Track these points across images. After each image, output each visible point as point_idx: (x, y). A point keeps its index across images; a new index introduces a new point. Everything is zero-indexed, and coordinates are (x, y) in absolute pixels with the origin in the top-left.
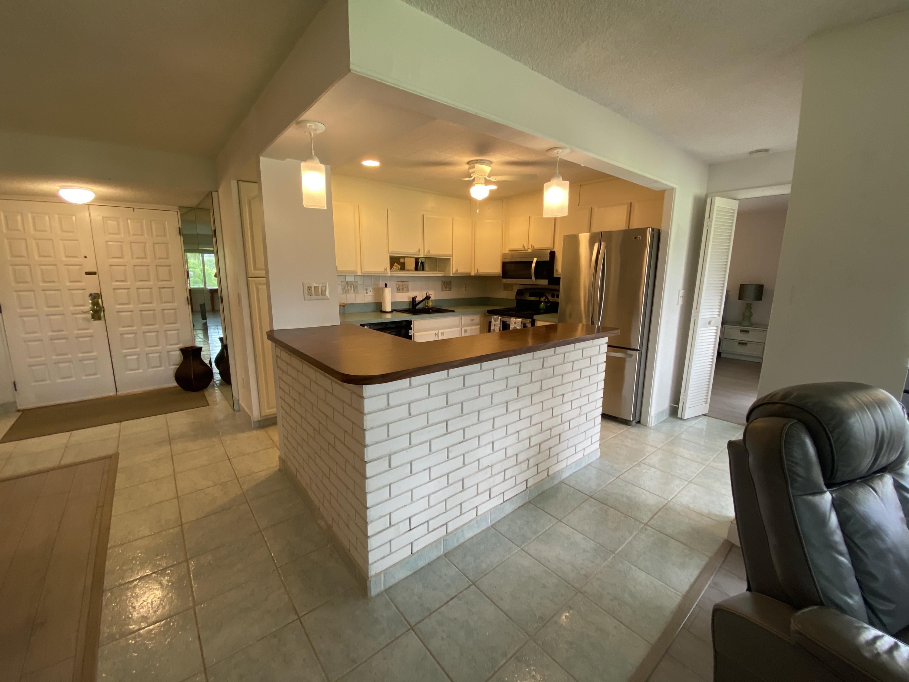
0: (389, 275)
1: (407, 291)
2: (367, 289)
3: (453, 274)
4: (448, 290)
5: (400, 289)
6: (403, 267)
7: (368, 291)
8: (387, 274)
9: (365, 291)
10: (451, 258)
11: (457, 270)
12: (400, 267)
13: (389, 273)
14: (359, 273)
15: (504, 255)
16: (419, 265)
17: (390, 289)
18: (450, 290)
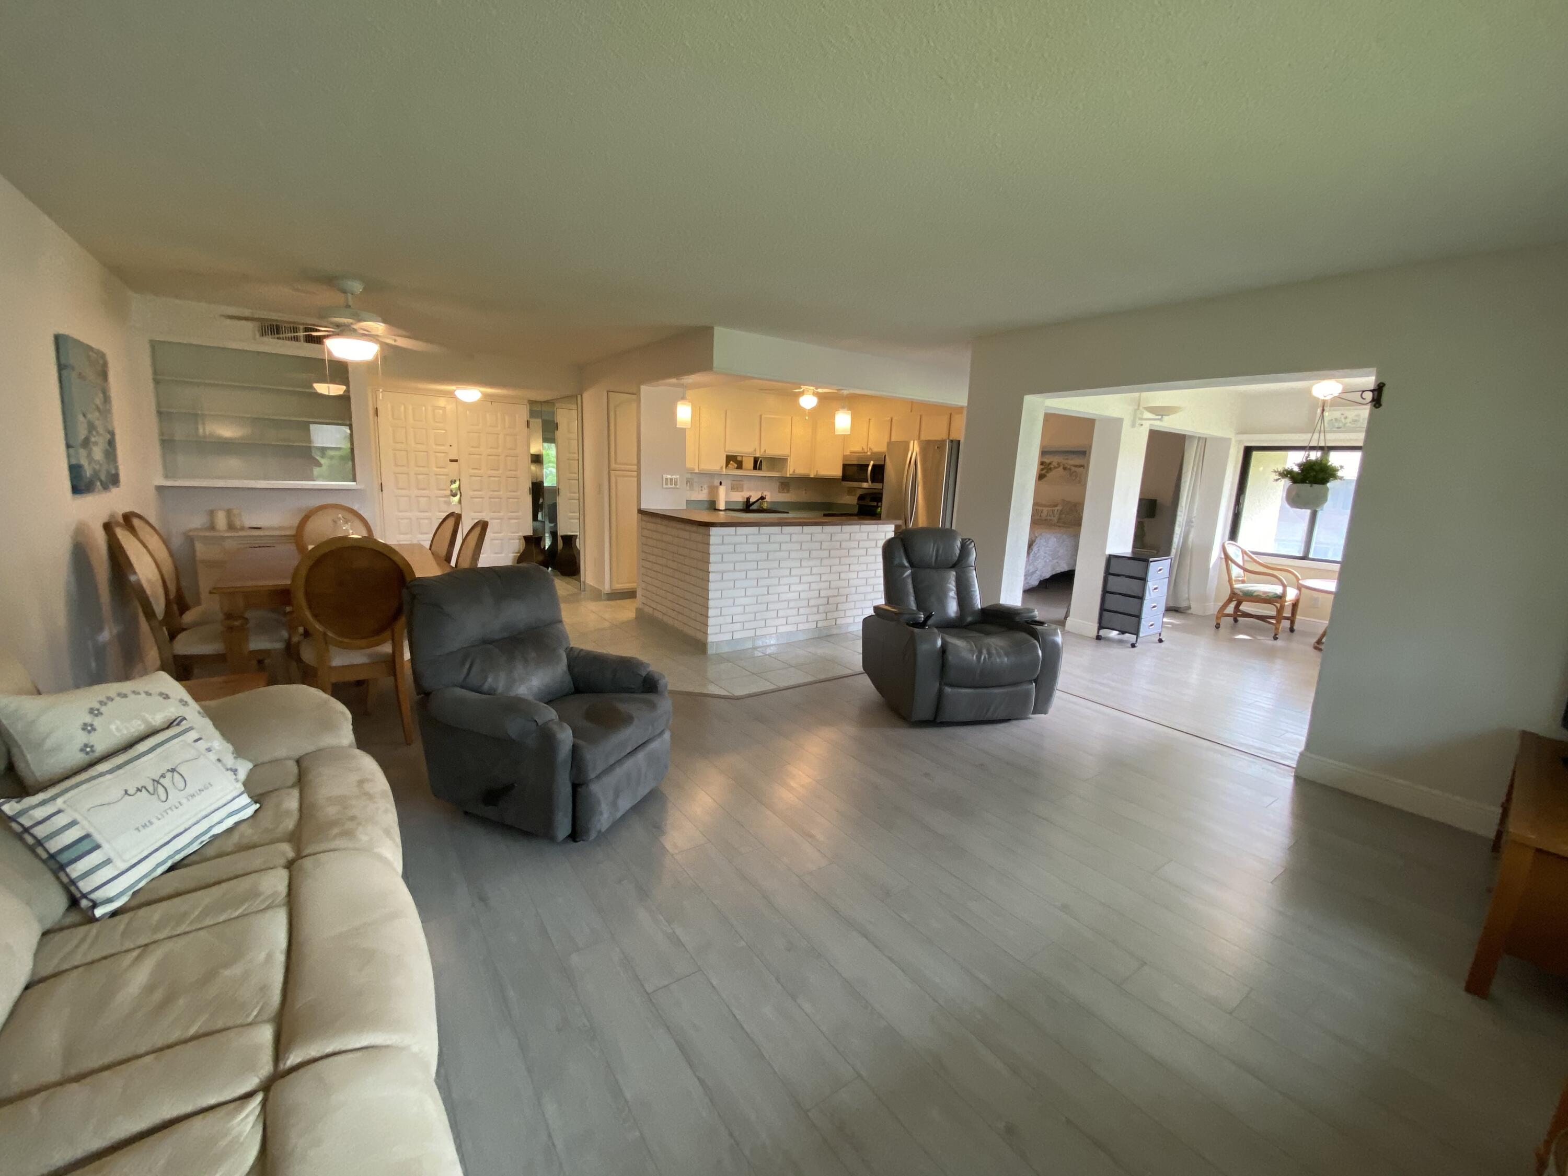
0: (724, 473)
1: (742, 491)
2: (702, 487)
3: (790, 475)
4: (786, 492)
5: (734, 488)
6: (740, 466)
7: (703, 489)
8: (722, 472)
9: (700, 488)
10: (789, 458)
11: (794, 471)
12: (736, 465)
13: (724, 471)
14: (697, 471)
15: (845, 457)
16: (757, 464)
17: (725, 487)
18: (788, 492)
